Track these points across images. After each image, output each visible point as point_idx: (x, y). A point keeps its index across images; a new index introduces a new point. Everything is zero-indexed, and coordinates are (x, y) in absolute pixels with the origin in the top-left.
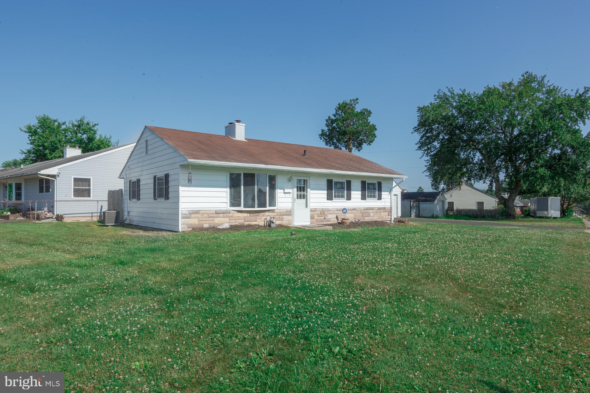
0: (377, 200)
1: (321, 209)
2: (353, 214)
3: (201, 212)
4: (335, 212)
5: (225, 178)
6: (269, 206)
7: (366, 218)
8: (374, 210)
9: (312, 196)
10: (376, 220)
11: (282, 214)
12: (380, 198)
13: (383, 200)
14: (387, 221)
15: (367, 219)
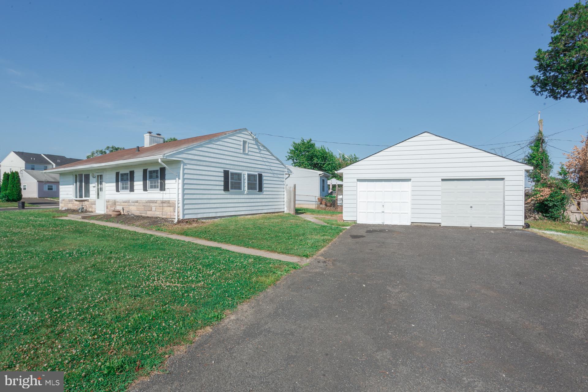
0: (159, 191)
1: (112, 200)
2: (136, 207)
3: (65, 200)
4: (122, 203)
5: (72, 179)
6: (85, 197)
7: (148, 212)
8: (156, 203)
9: (107, 188)
10: (158, 216)
11: (92, 203)
12: (163, 188)
13: (167, 191)
14: (172, 219)
15: (149, 214)
